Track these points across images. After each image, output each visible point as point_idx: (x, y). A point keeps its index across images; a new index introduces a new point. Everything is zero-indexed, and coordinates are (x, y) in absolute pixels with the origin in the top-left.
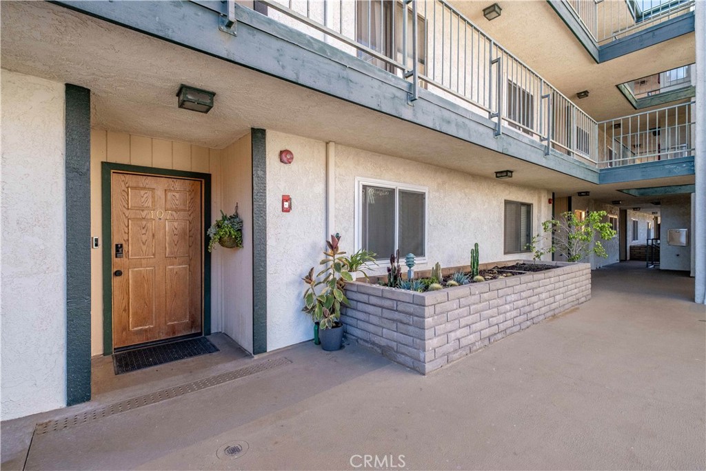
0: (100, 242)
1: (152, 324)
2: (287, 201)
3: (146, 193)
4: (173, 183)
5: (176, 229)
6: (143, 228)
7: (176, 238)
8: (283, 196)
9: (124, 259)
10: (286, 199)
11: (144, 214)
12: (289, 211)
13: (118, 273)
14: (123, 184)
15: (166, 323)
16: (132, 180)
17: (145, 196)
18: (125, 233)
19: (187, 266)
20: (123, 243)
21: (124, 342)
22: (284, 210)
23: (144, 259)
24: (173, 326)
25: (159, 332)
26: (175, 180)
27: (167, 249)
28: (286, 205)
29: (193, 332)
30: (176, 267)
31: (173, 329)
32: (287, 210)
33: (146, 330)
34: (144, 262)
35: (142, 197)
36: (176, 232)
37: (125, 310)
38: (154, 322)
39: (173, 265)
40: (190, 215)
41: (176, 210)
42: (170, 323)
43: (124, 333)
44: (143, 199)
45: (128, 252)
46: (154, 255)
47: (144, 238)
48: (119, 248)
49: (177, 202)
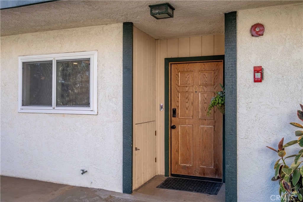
0: (164, 107)
1: (191, 164)
2: (258, 72)
3: (188, 75)
4: (204, 66)
5: (206, 99)
6: (187, 98)
7: (206, 105)
8: (254, 67)
9: (177, 118)
10: (258, 70)
11: (187, 89)
12: (261, 81)
13: (173, 127)
14: (176, 70)
15: (199, 166)
16: (181, 67)
17: (188, 77)
18: (177, 101)
19: (213, 126)
20: (176, 108)
21: (176, 172)
22: (256, 81)
23: (187, 119)
24: (204, 169)
25: (195, 171)
26: (205, 63)
27: (200, 113)
28: (258, 75)
29: (217, 177)
30: (206, 127)
31: (203, 171)
32: (260, 80)
33: (188, 167)
34: (187, 121)
35: (186, 77)
36: (206, 101)
37: (177, 151)
38: (192, 163)
39: (203, 124)
40: (215, 89)
41: (206, 85)
42: (201, 166)
43: (176, 166)
44: (186, 79)
45: (179, 114)
46: (193, 117)
47: (187, 105)
48: (174, 111)
49: (206, 79)
